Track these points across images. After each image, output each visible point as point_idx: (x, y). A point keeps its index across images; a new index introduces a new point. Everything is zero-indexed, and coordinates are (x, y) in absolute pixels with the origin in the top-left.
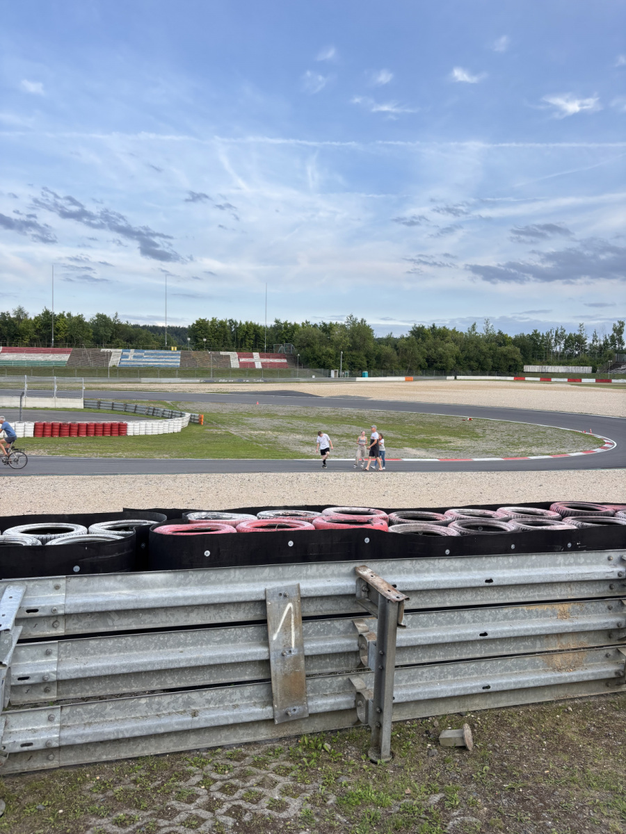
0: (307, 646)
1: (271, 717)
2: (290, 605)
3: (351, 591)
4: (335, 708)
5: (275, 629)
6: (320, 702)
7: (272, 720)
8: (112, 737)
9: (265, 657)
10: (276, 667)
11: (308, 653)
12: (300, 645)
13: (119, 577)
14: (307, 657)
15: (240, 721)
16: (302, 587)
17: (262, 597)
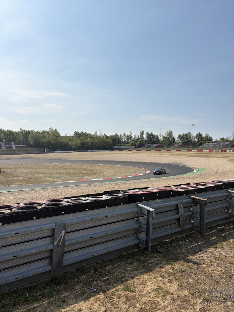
0: (185, 214)
1: (181, 230)
2: (182, 205)
3: (190, 201)
4: (190, 227)
5: (180, 210)
6: (187, 226)
7: (181, 231)
8: (158, 237)
9: (179, 217)
10: (181, 219)
11: (185, 215)
12: (184, 214)
13: (153, 201)
14: (185, 216)
15: (176, 232)
16: (183, 201)
17: (177, 204)
